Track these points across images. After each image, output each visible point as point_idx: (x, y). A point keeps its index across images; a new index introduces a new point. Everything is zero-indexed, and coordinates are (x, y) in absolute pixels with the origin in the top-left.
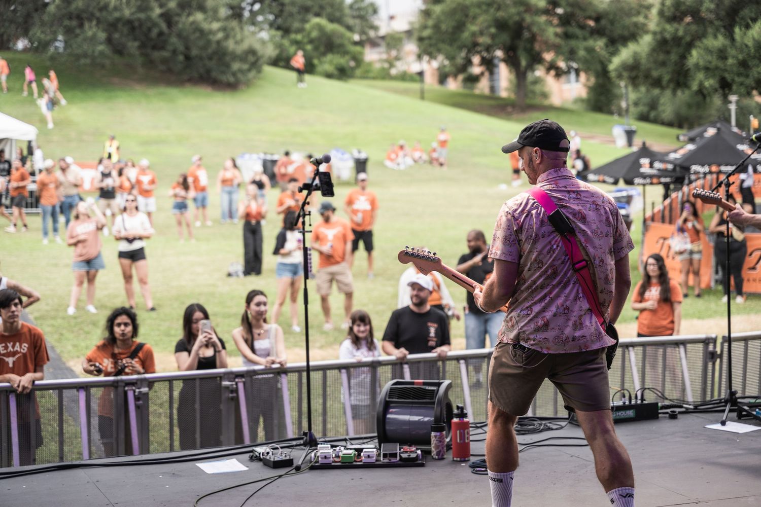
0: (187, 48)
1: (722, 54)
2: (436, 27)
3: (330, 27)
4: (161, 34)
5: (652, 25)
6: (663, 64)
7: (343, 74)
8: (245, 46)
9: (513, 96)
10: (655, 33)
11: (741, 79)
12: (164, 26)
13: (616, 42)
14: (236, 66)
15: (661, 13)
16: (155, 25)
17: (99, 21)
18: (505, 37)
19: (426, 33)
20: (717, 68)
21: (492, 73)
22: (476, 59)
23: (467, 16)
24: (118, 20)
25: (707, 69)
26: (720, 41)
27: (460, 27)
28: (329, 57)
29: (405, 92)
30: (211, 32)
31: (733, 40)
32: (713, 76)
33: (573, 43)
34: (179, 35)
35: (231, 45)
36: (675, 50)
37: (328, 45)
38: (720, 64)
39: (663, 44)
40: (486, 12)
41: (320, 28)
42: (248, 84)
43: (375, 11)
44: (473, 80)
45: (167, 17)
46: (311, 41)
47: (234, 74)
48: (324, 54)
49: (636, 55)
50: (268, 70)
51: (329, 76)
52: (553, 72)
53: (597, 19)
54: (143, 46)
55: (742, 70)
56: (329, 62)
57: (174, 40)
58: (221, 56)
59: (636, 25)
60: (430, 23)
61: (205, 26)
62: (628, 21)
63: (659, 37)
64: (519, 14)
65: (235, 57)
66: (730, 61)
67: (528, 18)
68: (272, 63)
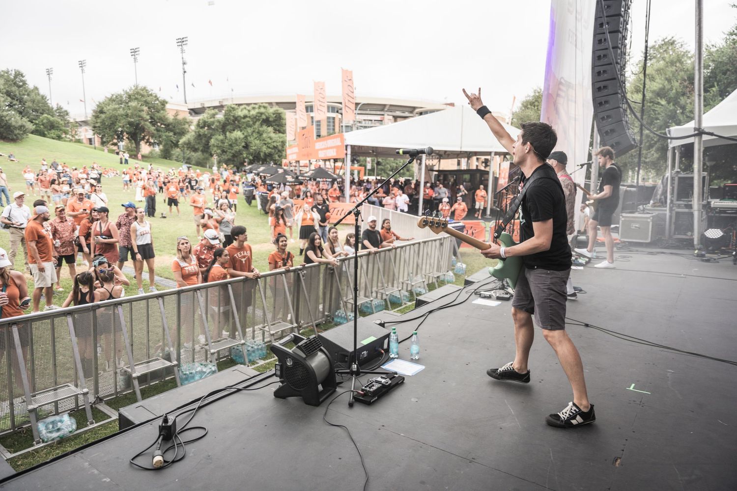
1: (222, 142)
2: (101, 123)
3: (51, 118)
5: (194, 129)
6: (199, 143)
7: (59, 138)
8: (17, 124)
10: (195, 132)
11: (230, 151)
13: (179, 134)
14: (16, 132)
18: (132, 129)
20: (221, 146)
23: (117, 120)
25: (217, 146)
26: (221, 137)
28: (53, 131)
31: (226, 137)
32: (220, 149)
33: (160, 133)
35: (12, 122)
36: (204, 139)
38: (222, 145)
39: (199, 136)
40: (125, 118)
41: (48, 119)
42: (22, 139)
43: (67, 114)
46: (43, 124)
47: (15, 135)
48: (49, 130)
49: (189, 140)
50: (30, 135)
51: (53, 138)
52: (148, 144)
55: (230, 147)
56: (53, 133)
58: (9, 127)
60: (98, 121)
62: (180, 127)
63: (197, 133)
64: (139, 120)
65: (15, 128)
66: (226, 144)
67: (142, 123)
68: (32, 133)
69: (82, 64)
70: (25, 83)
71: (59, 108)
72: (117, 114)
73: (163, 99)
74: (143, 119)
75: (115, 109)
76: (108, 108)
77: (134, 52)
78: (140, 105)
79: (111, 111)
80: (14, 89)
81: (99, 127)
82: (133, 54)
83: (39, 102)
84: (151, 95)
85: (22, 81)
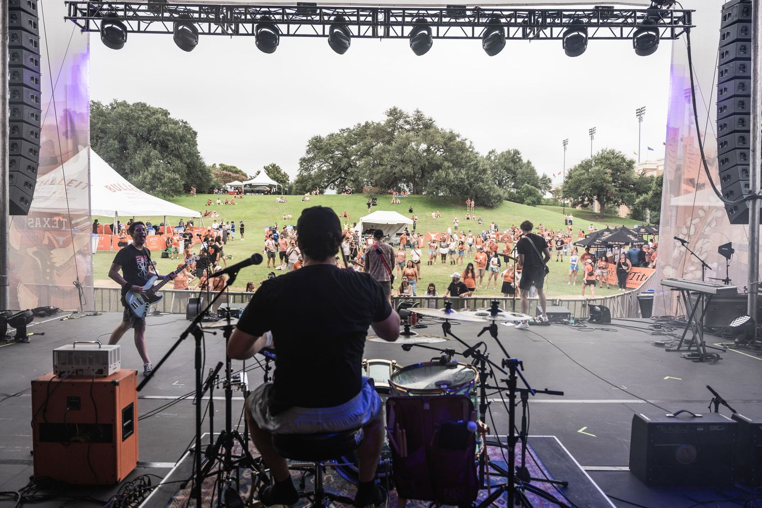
0: (477, 195)
2: (569, 187)
3: (530, 187)
4: (468, 189)
5: (653, 188)
8: (497, 194)
9: (599, 212)
10: (653, 191)
12: (469, 187)
13: (640, 193)
14: (493, 200)
15: (656, 183)
16: (466, 187)
17: (447, 185)
18: (596, 191)
19: (565, 190)
21: (592, 204)
22: (586, 199)
23: (581, 183)
24: (453, 185)
27: (578, 187)
28: (530, 198)
29: (555, 210)
30: (485, 189)
34: (474, 190)
35: (492, 193)
37: (530, 193)
40: (588, 182)
41: (528, 188)
42: (497, 207)
43: (550, 182)
44: (586, 206)
45: (470, 184)
46: (524, 192)
47: (492, 203)
48: (528, 196)
49: (645, 199)
50: (505, 202)
51: (529, 204)
53: (634, 185)
54: (462, 193)
56: (529, 200)
57: (472, 191)
58: (488, 197)
59: (649, 187)
60: (567, 186)
61: (483, 187)
62: (645, 186)
64: (601, 183)
65: (493, 197)
67: (605, 184)
68: (507, 200)
69: (592, 132)
70: (520, 160)
71: (545, 177)
72: (582, 179)
73: (629, 160)
74: (605, 180)
75: (581, 174)
76: (575, 173)
77: (640, 112)
78: (603, 168)
79: (576, 176)
80: (511, 165)
81: (567, 191)
82: (639, 114)
83: (527, 173)
84: (618, 157)
85: (518, 158)
